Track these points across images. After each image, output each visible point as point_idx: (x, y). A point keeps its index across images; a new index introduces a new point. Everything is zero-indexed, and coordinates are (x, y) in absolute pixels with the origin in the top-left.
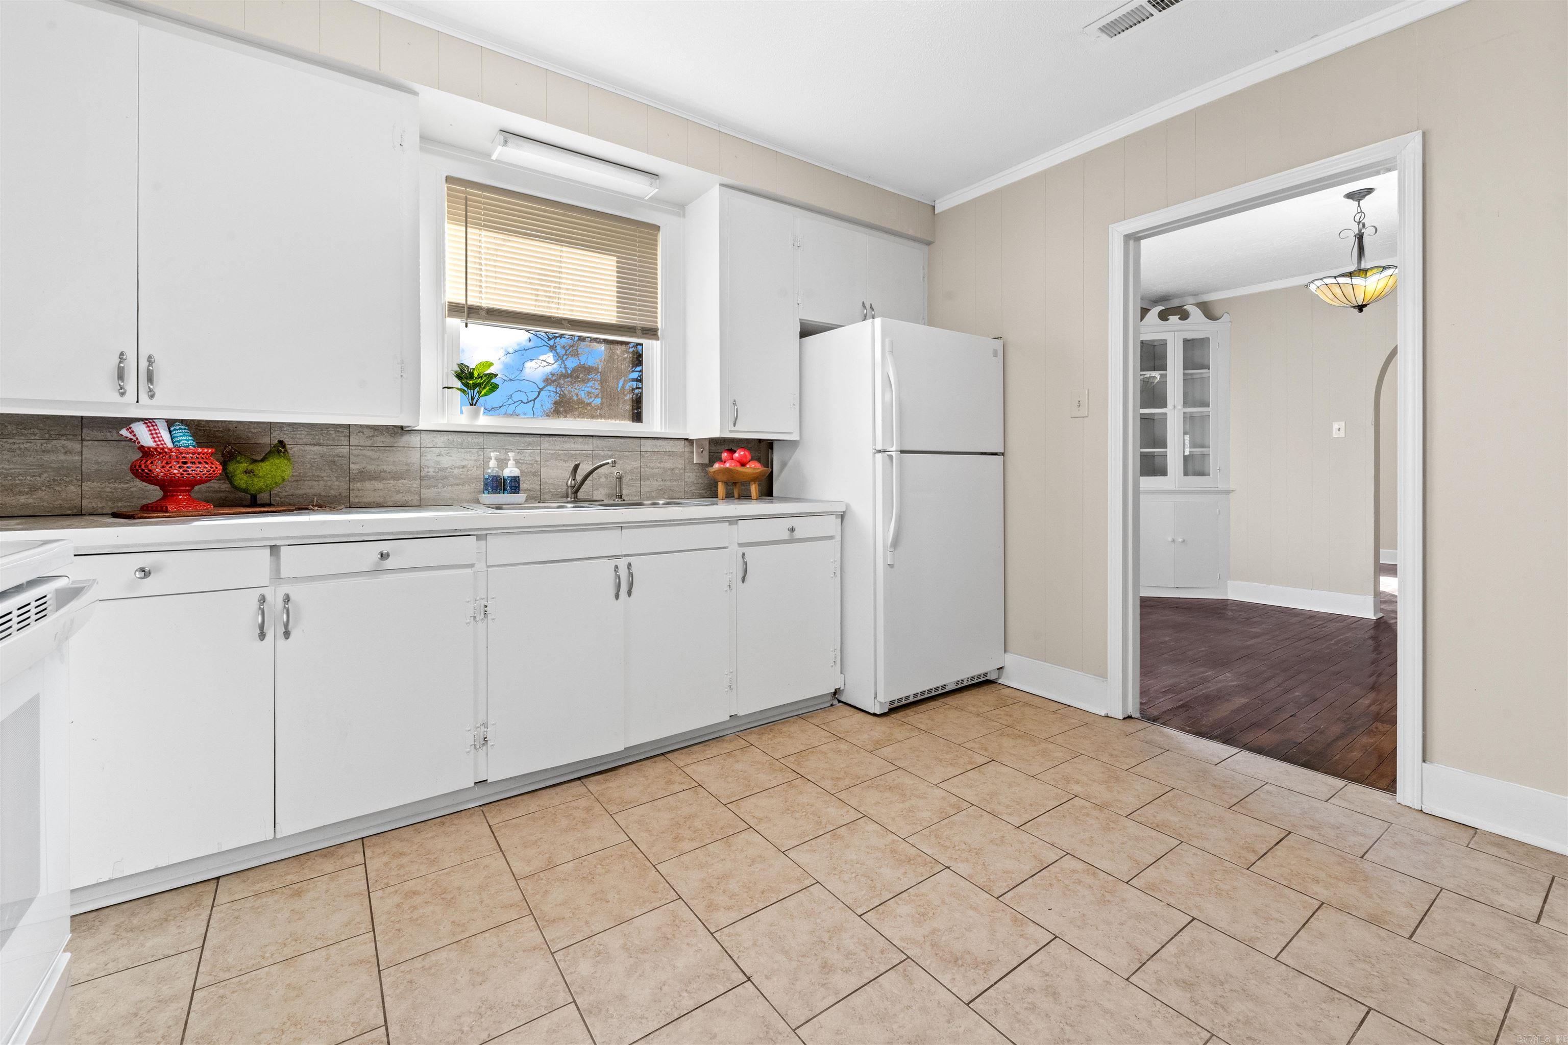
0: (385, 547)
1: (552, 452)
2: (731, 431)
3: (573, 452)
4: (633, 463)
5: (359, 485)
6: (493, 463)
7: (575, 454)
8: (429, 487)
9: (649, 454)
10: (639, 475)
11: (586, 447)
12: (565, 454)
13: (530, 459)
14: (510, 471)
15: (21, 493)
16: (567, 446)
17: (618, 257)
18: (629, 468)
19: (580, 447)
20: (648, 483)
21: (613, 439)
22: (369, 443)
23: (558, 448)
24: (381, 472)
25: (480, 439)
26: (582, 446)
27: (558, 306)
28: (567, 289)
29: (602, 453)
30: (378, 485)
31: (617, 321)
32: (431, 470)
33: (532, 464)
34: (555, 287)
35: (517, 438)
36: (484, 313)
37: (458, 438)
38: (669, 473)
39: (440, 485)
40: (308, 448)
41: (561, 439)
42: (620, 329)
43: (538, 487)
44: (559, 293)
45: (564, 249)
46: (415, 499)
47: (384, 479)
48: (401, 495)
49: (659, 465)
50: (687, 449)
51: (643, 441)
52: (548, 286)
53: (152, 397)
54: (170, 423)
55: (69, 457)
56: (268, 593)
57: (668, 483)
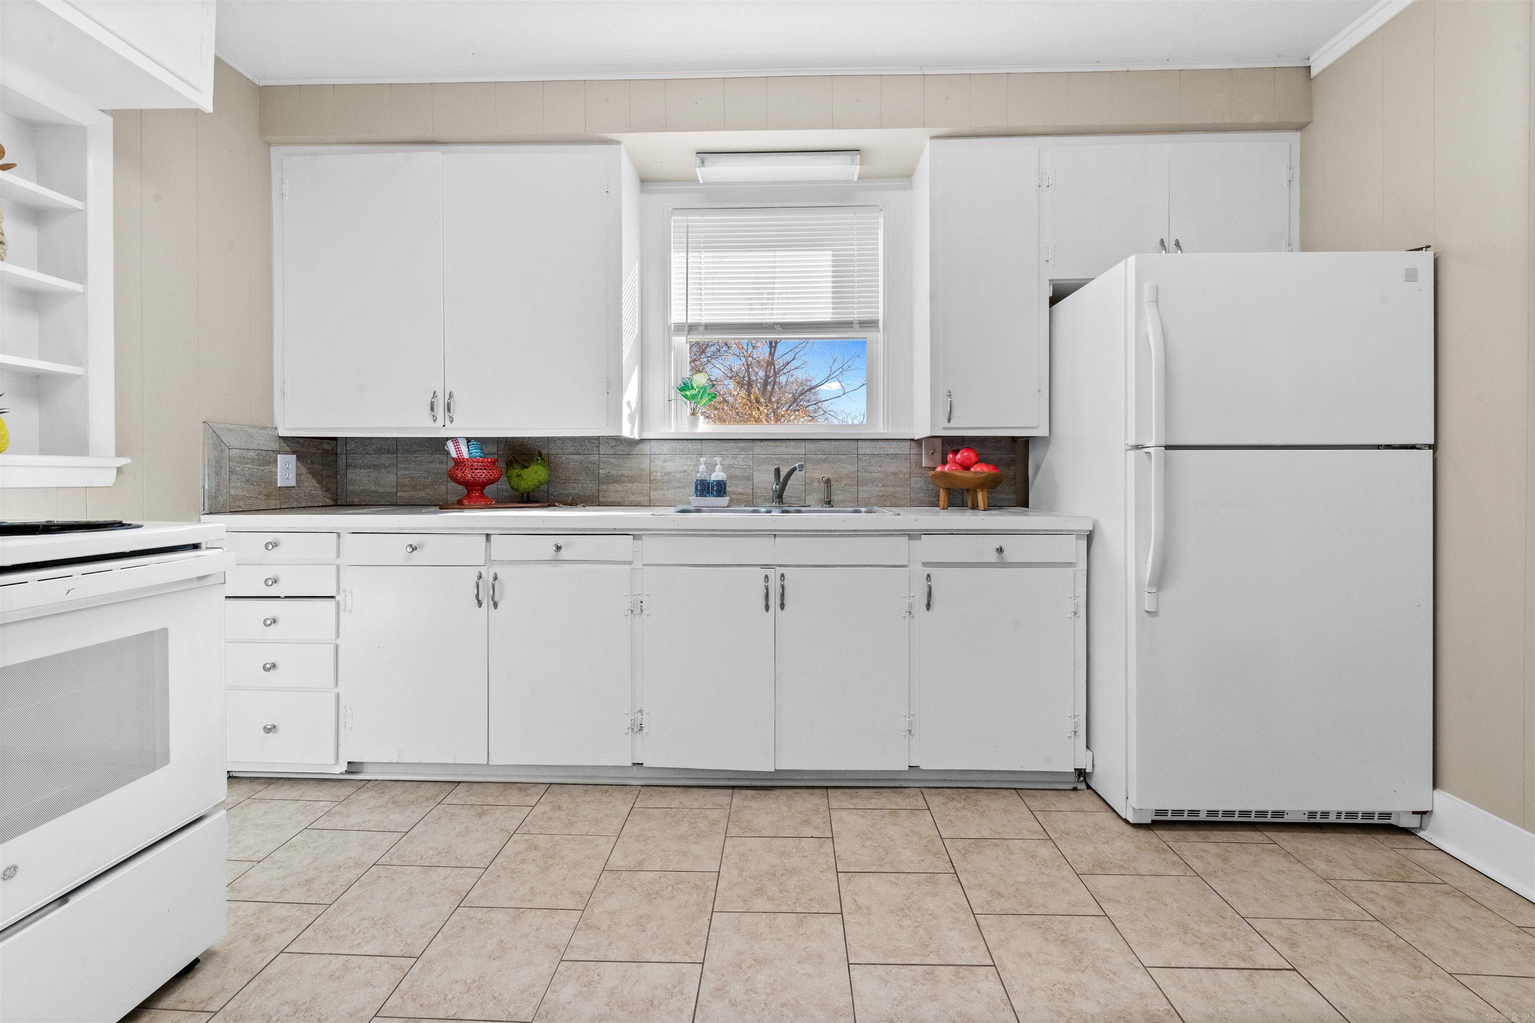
0: (560, 540)
1: (764, 456)
2: (945, 429)
3: (786, 456)
4: (849, 467)
5: (605, 487)
6: (702, 468)
7: (787, 459)
8: (656, 490)
9: (868, 457)
10: (856, 480)
11: (798, 451)
12: (777, 459)
13: (743, 463)
14: (718, 475)
15: (419, 490)
16: (778, 450)
17: (833, 250)
18: (844, 472)
19: (791, 450)
20: (866, 488)
21: (826, 442)
22: (611, 452)
23: (770, 452)
24: (621, 476)
25: (698, 446)
26: (794, 450)
27: (771, 312)
28: (781, 293)
29: (815, 457)
30: (619, 487)
31: (832, 318)
32: (659, 474)
33: (745, 469)
34: (768, 294)
35: (732, 444)
36: (702, 329)
37: (680, 446)
38: (891, 477)
39: (666, 488)
40: (571, 457)
41: (773, 444)
42: (839, 326)
43: (750, 492)
44: (773, 299)
45: (778, 254)
46: (644, 499)
47: (623, 482)
48: (636, 496)
49: (879, 469)
50: (913, 451)
51: (860, 443)
52: (761, 294)
53: (452, 421)
54: (468, 440)
55: (441, 466)
56: (483, 570)
57: (892, 489)
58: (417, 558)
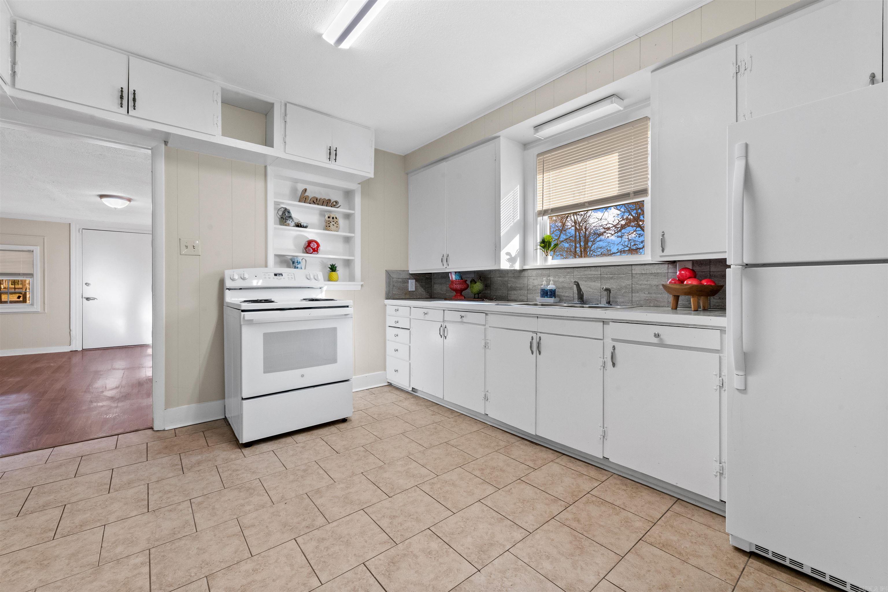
1: (579, 276)
2: (661, 256)
3: (590, 276)
4: (626, 282)
5: (510, 292)
6: (544, 283)
7: (591, 277)
8: (530, 294)
9: (638, 275)
10: (631, 289)
11: (597, 273)
12: (585, 277)
13: (569, 280)
14: (551, 287)
16: (586, 273)
17: (619, 152)
18: (624, 285)
19: (593, 273)
20: (637, 295)
21: (613, 267)
22: (513, 276)
23: (582, 274)
24: (516, 287)
25: (547, 272)
26: (594, 273)
27: (584, 196)
28: (589, 185)
29: (606, 276)
30: (515, 292)
31: (618, 193)
32: (531, 286)
33: (570, 283)
34: (583, 186)
35: (563, 270)
36: (550, 211)
37: (540, 272)
38: (654, 288)
39: (534, 293)
40: (498, 278)
41: (583, 269)
42: (623, 196)
43: (572, 295)
44: (585, 188)
45: (588, 163)
46: (525, 298)
47: (517, 290)
48: (521, 297)
49: (646, 283)
50: (670, 271)
51: (633, 267)
52: (579, 187)
53: (448, 265)
54: (456, 272)
56: (442, 324)
57: (655, 295)
58: (427, 317)
